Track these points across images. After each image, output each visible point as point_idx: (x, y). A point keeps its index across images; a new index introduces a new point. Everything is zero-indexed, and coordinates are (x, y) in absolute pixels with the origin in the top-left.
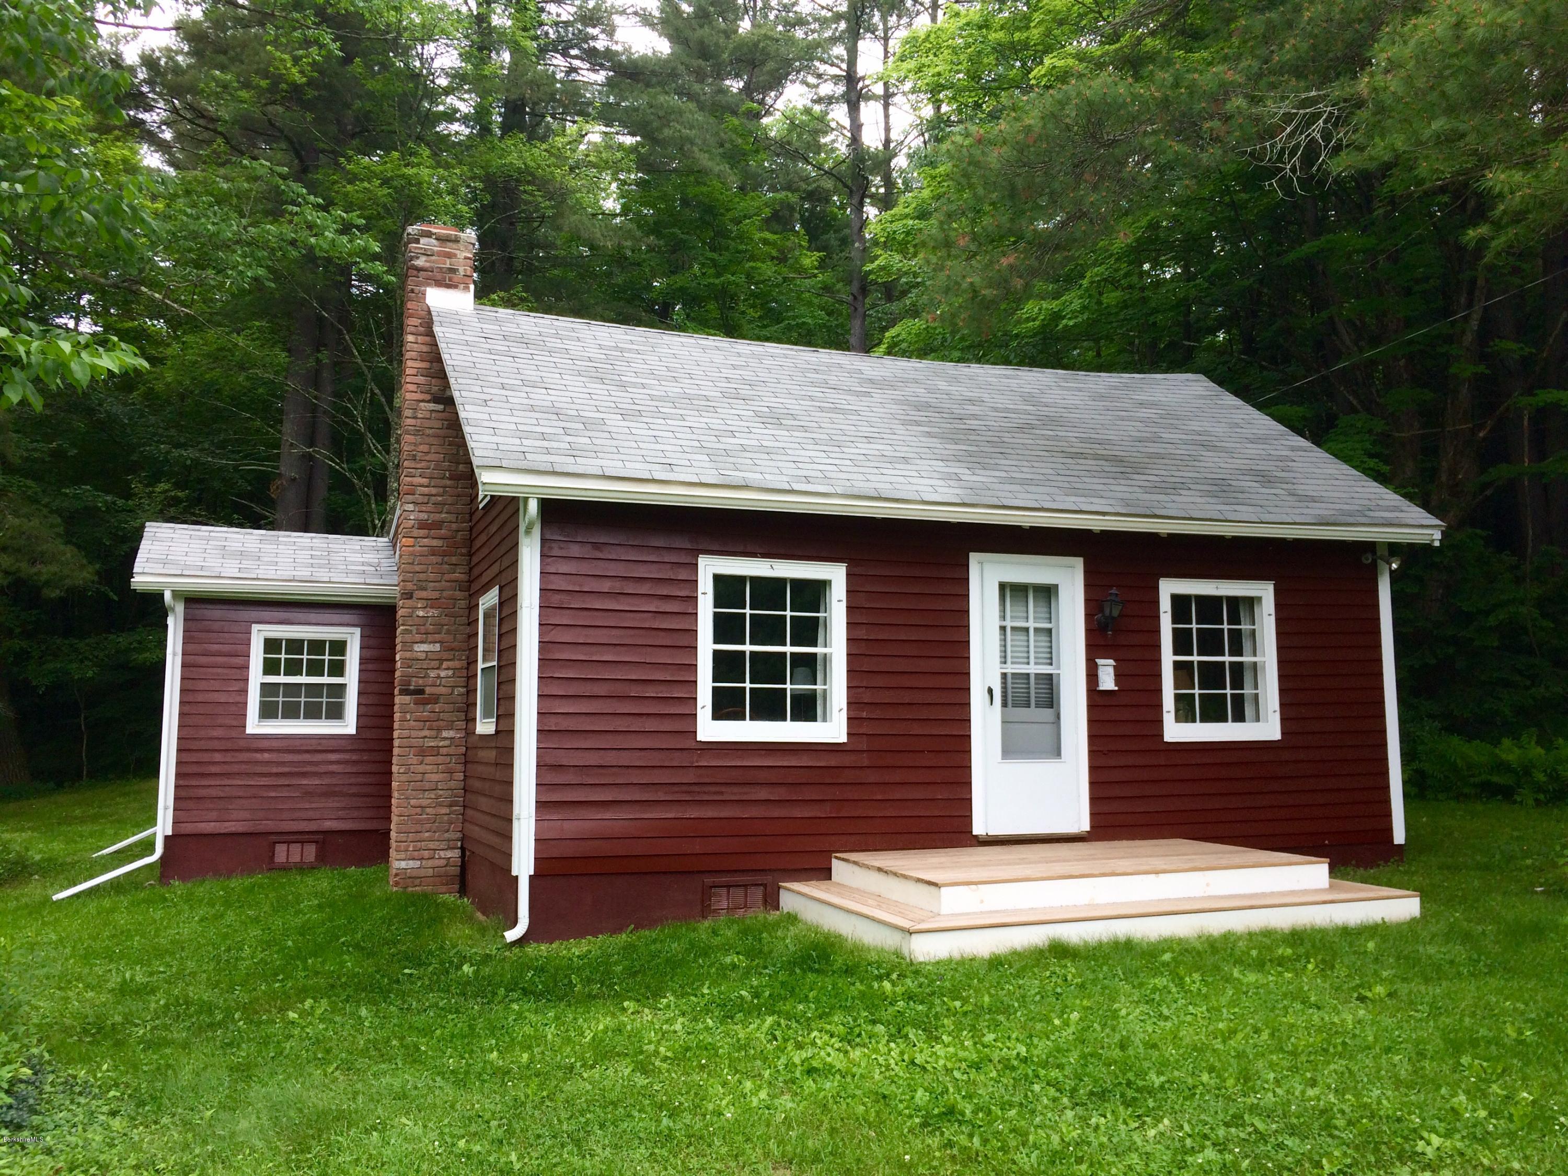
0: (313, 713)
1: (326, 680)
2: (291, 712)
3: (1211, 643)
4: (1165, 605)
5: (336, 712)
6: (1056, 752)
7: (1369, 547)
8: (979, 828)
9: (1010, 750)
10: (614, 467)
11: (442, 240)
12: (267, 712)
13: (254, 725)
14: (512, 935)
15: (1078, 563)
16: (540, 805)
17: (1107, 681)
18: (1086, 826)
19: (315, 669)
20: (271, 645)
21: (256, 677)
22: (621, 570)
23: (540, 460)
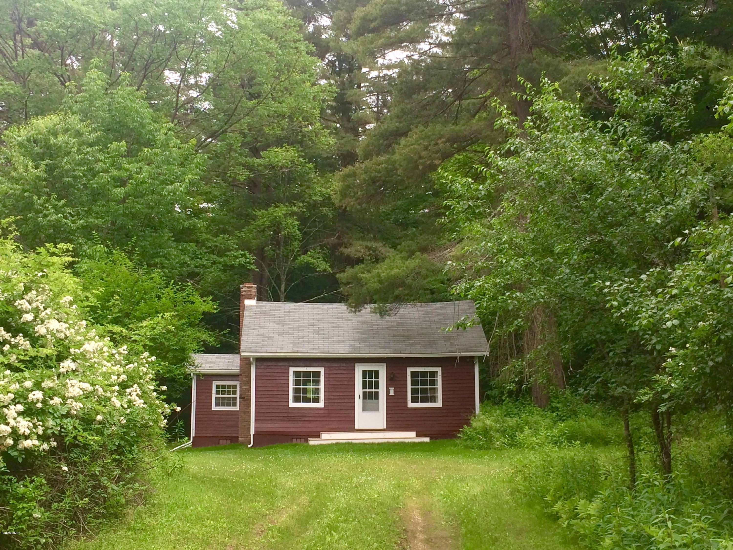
0: (229, 405)
1: (232, 396)
2: (223, 405)
3: (424, 383)
4: (409, 374)
5: (235, 405)
6: (377, 410)
7: (473, 358)
8: (356, 427)
9: (364, 409)
10: (269, 349)
11: (249, 287)
12: (217, 405)
13: (214, 408)
14: (249, 446)
15: (385, 365)
16: (256, 420)
17: (392, 393)
18: (385, 427)
19: (229, 393)
20: (218, 387)
21: (214, 396)
22: (273, 371)
23: (253, 349)
